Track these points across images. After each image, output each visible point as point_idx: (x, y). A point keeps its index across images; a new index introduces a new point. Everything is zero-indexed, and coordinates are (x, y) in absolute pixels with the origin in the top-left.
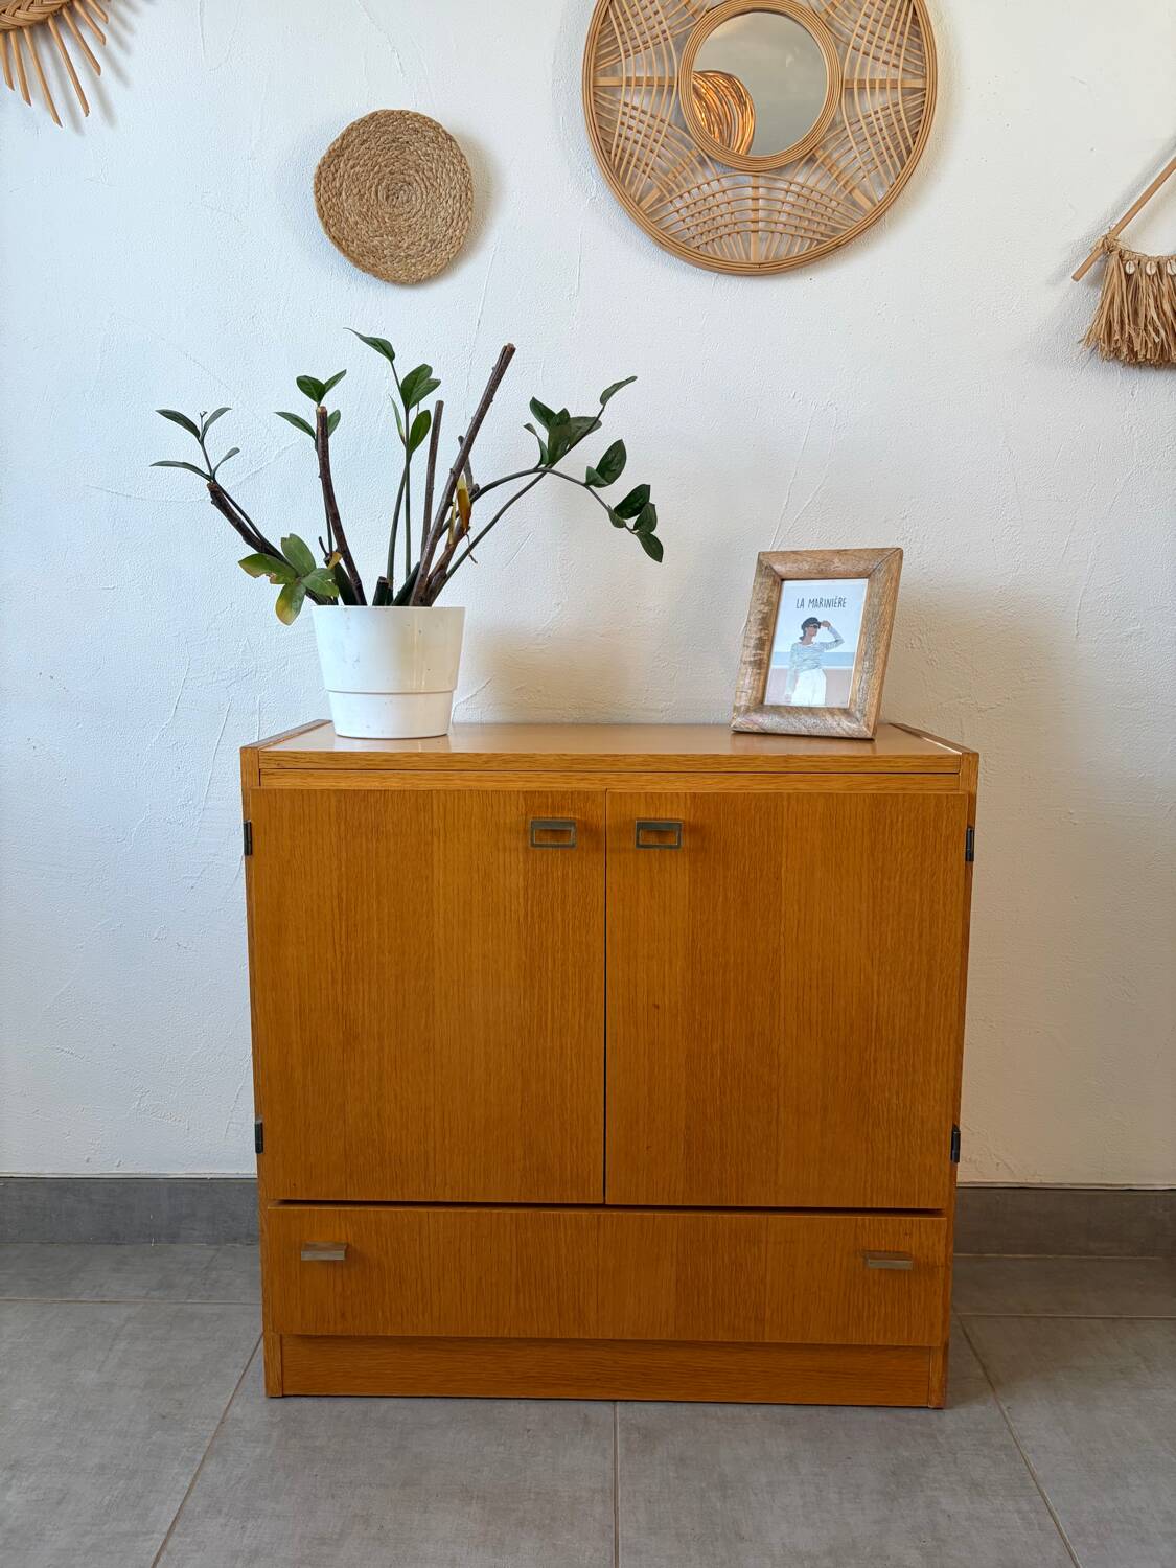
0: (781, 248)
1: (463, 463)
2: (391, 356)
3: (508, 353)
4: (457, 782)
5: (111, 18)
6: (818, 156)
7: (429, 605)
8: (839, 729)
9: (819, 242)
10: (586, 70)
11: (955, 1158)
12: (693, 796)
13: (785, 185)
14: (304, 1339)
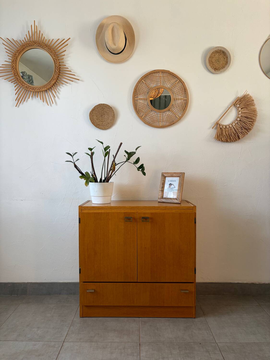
0: (164, 124)
1: (114, 161)
2: (103, 144)
3: (121, 144)
4: (113, 211)
5: (57, 89)
6: (170, 110)
7: (108, 182)
8: (175, 202)
9: (171, 123)
10: (133, 97)
11: (195, 273)
12: (151, 213)
13: (165, 114)
14: (87, 306)
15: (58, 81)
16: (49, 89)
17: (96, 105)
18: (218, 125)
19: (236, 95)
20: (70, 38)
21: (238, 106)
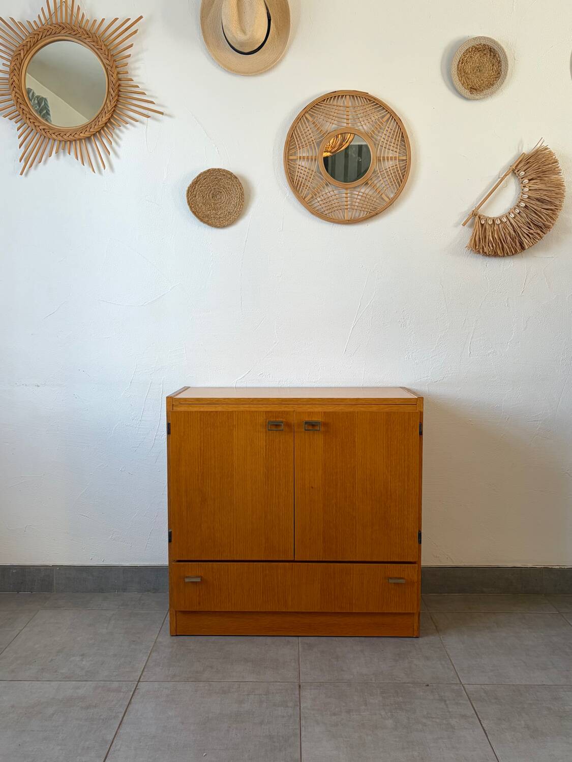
0: (356, 214)
4: (242, 408)
5: (114, 136)
6: (369, 182)
9: (370, 212)
10: (285, 154)
11: (420, 542)
12: (325, 412)
13: (357, 193)
14: (184, 612)
15: (116, 115)
16: (94, 135)
17: (202, 171)
18: (475, 216)
19: (518, 147)
20: (141, 17)
21: (523, 173)
